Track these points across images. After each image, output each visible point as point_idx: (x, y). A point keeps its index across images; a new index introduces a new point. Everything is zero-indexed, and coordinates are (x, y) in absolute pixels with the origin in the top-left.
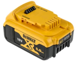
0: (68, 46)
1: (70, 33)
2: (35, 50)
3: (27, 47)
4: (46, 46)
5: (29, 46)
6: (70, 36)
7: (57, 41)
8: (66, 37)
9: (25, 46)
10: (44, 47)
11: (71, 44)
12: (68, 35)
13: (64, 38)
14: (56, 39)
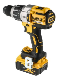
0: (46, 69)
1: (47, 63)
2: (32, 71)
3: (27, 71)
4: (37, 68)
5: (29, 70)
6: (47, 64)
7: (42, 66)
8: (45, 64)
9: (26, 70)
10: (36, 69)
11: (47, 69)
12: (46, 64)
13: (44, 65)
14: (41, 65)
